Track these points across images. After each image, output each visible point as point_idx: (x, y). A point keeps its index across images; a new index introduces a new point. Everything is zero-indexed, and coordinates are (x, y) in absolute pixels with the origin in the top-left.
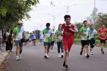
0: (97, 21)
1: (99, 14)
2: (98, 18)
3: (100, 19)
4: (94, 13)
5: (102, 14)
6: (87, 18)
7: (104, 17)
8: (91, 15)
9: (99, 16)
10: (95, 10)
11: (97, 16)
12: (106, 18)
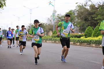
0: (56, 21)
1: (58, 16)
2: (57, 19)
3: (59, 20)
4: (54, 14)
5: (61, 15)
6: (48, 19)
7: (62, 18)
8: (51, 16)
9: (58, 17)
10: (55, 12)
11: (56, 17)
12: (64, 19)
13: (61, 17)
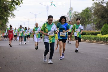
0: (73, 18)
1: (75, 13)
2: (73, 16)
3: (76, 17)
4: (70, 12)
5: (77, 12)
7: (79, 16)
8: (68, 14)
9: (74, 14)
10: (71, 9)
11: (72, 14)
12: (80, 16)
13: (78, 14)
